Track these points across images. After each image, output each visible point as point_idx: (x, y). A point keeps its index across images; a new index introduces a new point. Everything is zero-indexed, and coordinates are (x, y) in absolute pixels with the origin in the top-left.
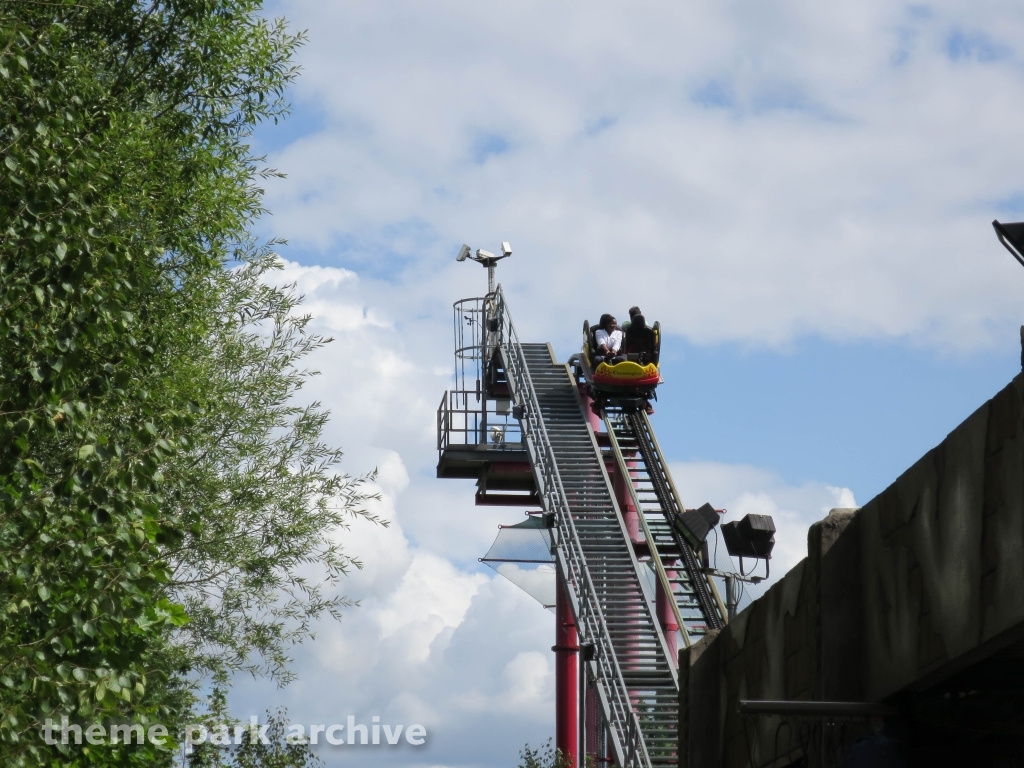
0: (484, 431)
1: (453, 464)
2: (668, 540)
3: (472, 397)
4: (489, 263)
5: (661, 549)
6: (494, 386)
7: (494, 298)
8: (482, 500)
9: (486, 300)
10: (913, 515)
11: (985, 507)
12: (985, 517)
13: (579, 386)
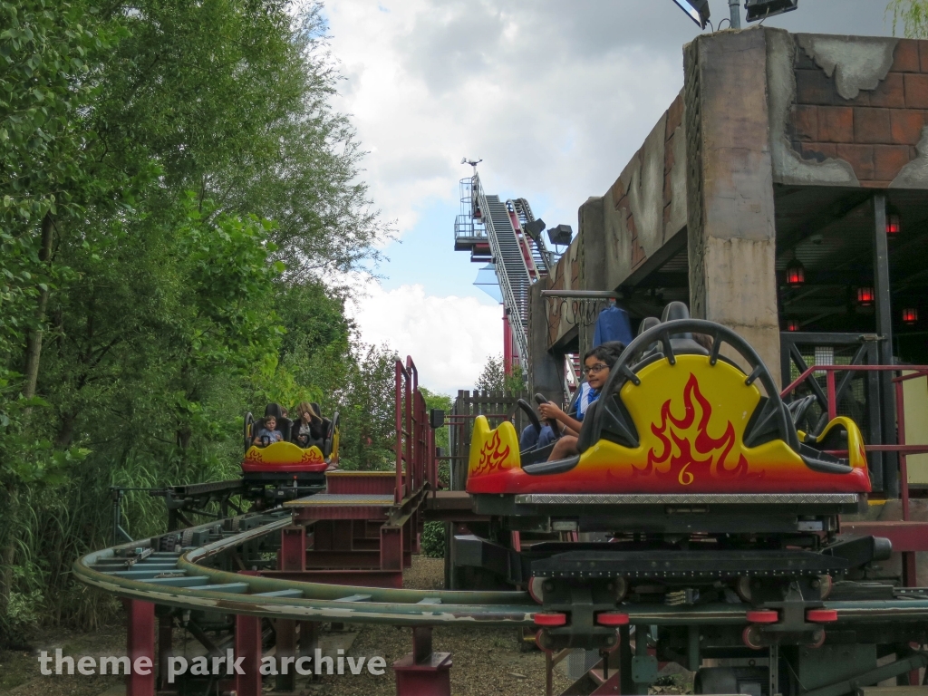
0: (473, 230)
1: (460, 246)
2: (543, 269)
3: (467, 217)
4: (474, 164)
5: (540, 272)
6: (476, 214)
7: (476, 177)
8: (473, 260)
9: (473, 179)
10: (629, 189)
11: (665, 170)
12: (665, 175)
13: (510, 212)
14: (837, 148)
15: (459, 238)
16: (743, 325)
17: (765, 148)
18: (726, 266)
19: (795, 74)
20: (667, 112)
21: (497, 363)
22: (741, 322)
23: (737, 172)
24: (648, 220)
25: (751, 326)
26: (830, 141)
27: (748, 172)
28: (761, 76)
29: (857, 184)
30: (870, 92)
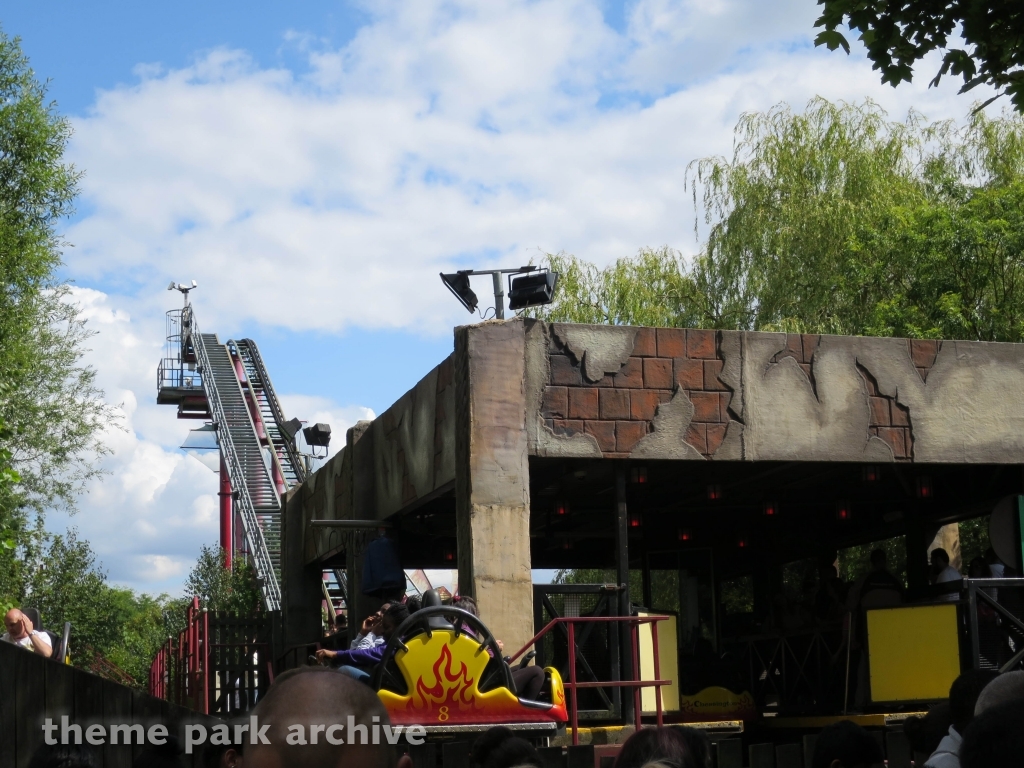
0: (182, 380)
1: (165, 398)
2: (278, 437)
3: (176, 362)
4: (185, 291)
5: (274, 442)
6: (187, 356)
7: (187, 309)
8: (181, 416)
9: (184, 311)
10: (400, 424)
11: (436, 420)
12: (436, 425)
13: (232, 356)
14: (584, 424)
15: (164, 389)
16: (502, 580)
17: (522, 426)
18: (487, 529)
19: (550, 359)
20: (439, 366)
21: (213, 555)
22: (501, 577)
23: (499, 447)
24: (420, 461)
25: (509, 581)
26: (579, 418)
27: (506, 447)
28: (520, 364)
29: (601, 455)
30: (613, 375)
